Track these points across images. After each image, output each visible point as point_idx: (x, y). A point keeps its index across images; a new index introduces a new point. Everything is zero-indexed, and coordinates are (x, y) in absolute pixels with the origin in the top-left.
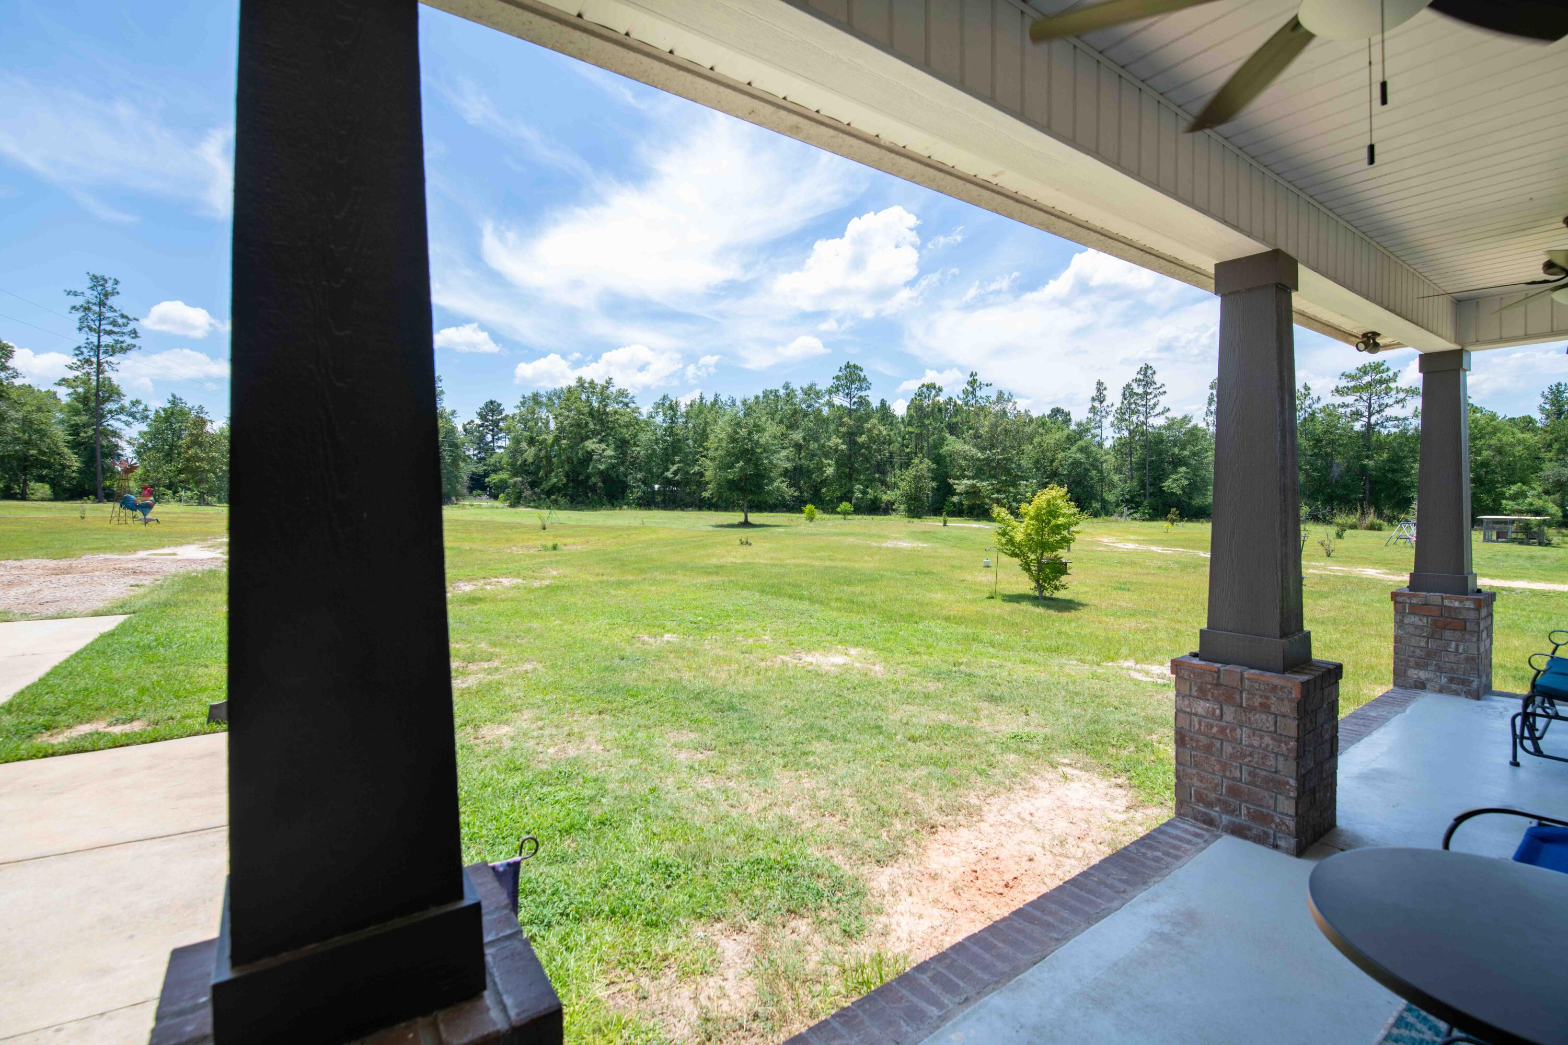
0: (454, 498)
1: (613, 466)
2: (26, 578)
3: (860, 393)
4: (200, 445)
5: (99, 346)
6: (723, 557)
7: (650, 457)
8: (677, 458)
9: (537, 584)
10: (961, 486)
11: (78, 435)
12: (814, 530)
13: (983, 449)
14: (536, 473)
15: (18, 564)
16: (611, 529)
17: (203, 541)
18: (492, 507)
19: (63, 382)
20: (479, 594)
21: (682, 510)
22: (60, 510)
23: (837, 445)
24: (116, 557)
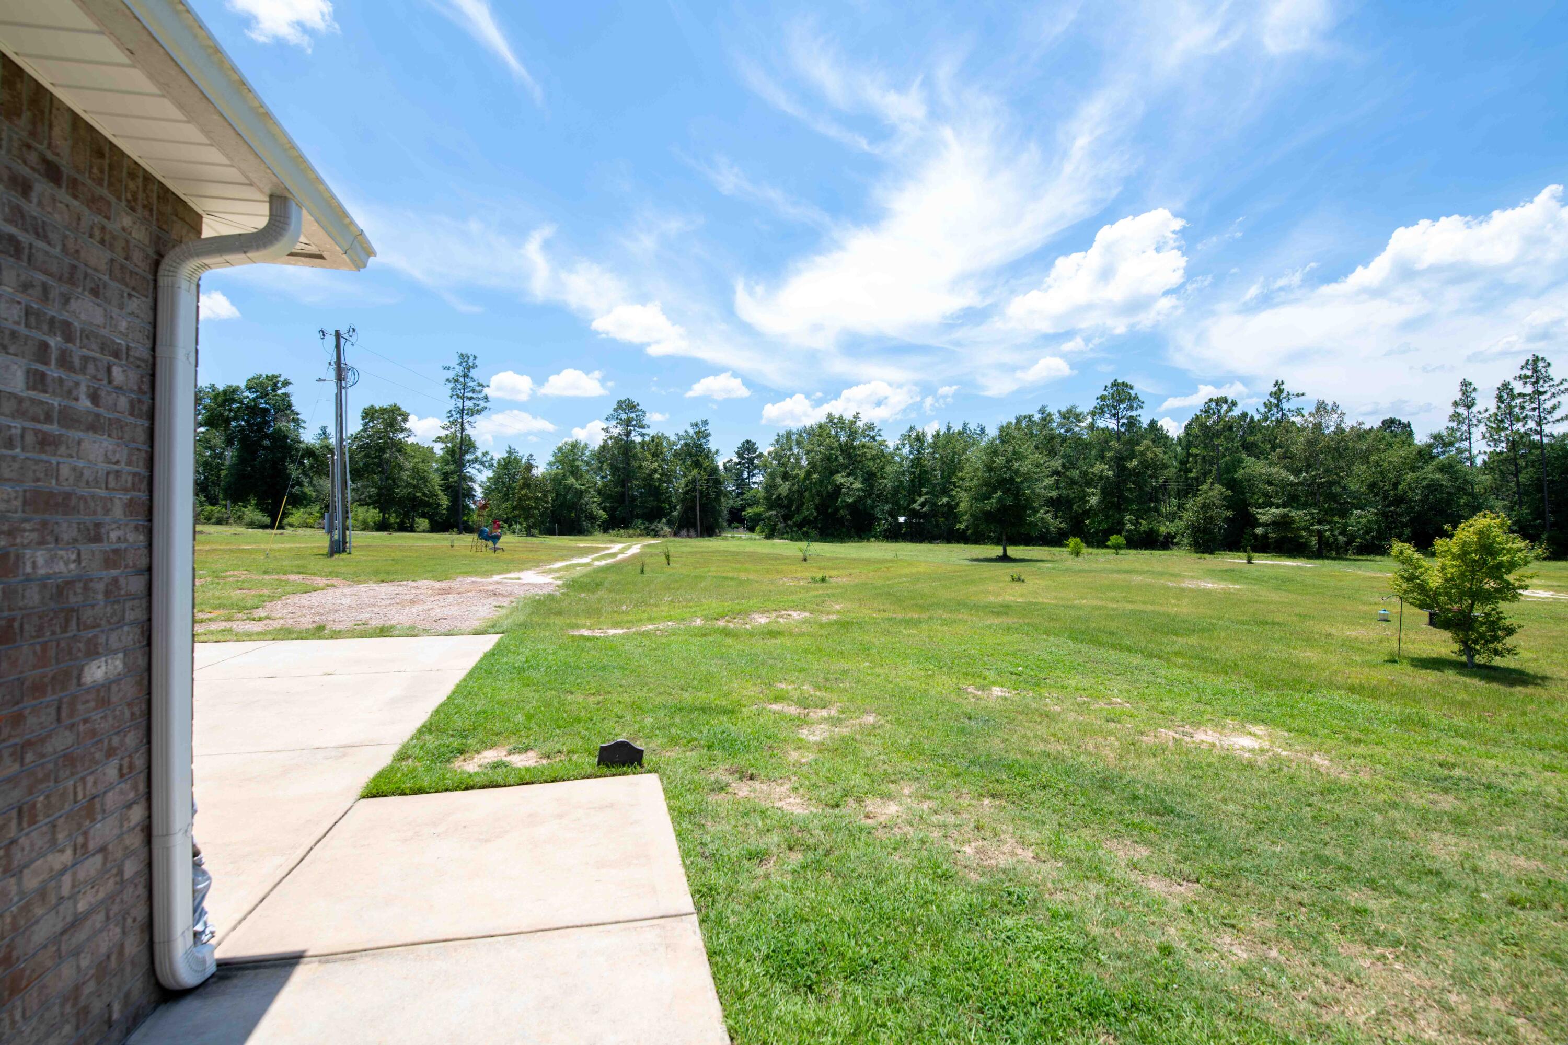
0: (717, 531)
1: (860, 499)
2: (422, 597)
3: (1129, 414)
4: (528, 486)
5: (463, 410)
6: (999, 595)
7: (896, 490)
8: (924, 490)
9: (824, 619)
10: (1267, 515)
11: (448, 480)
12: (1086, 566)
13: (1297, 472)
14: (788, 507)
15: (415, 584)
16: (868, 562)
17: (537, 567)
18: (751, 539)
19: (439, 439)
20: (775, 627)
21: (930, 542)
22: (436, 539)
23: (1102, 471)
24: (479, 580)
